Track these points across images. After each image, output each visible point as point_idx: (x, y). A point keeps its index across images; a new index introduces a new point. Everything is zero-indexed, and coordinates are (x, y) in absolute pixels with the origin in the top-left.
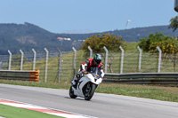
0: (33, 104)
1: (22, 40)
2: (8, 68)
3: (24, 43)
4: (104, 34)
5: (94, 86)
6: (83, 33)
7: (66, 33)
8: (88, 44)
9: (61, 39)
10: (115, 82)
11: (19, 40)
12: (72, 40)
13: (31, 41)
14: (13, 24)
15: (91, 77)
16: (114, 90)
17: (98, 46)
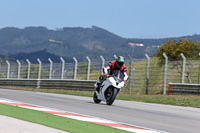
0: (102, 118)
1: (89, 46)
2: (73, 77)
3: (91, 49)
4: (181, 39)
5: (116, 90)
6: (158, 38)
7: (138, 38)
8: (163, 50)
9: (132, 44)
10: (193, 93)
11: (86, 46)
12: (145, 46)
13: (99, 47)
14: (79, 28)
15: (112, 81)
16: (192, 102)
17: (174, 53)
